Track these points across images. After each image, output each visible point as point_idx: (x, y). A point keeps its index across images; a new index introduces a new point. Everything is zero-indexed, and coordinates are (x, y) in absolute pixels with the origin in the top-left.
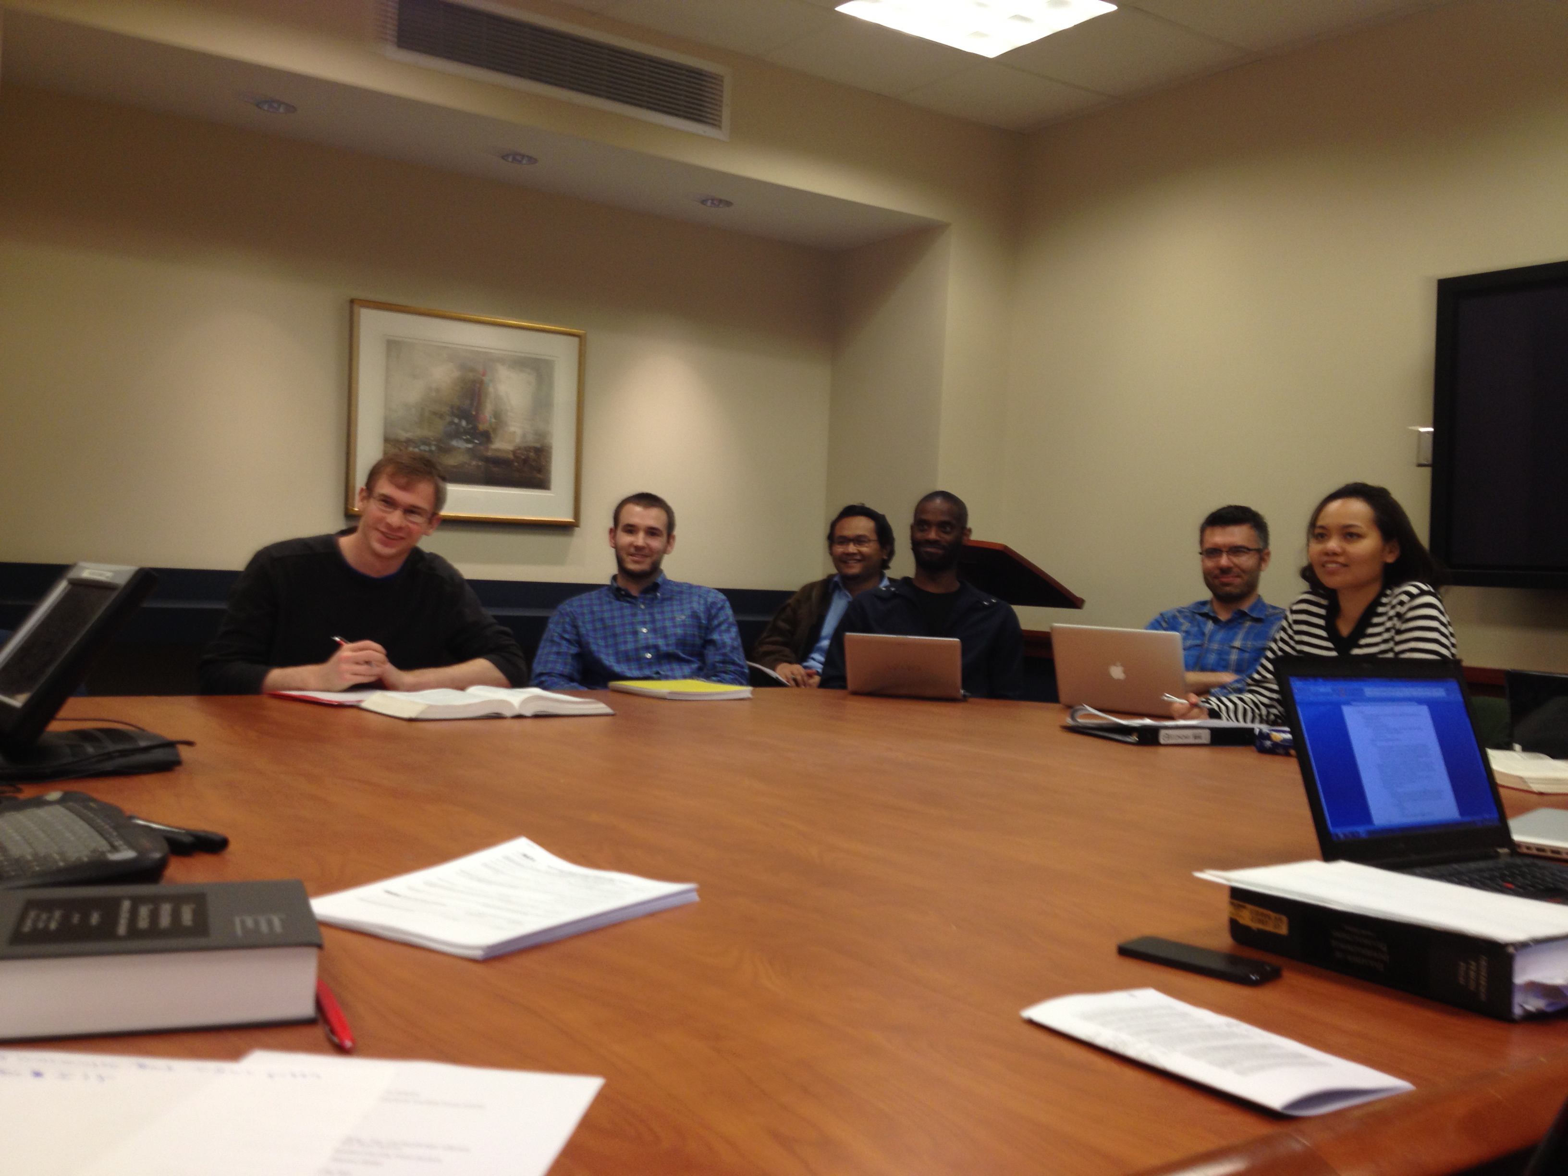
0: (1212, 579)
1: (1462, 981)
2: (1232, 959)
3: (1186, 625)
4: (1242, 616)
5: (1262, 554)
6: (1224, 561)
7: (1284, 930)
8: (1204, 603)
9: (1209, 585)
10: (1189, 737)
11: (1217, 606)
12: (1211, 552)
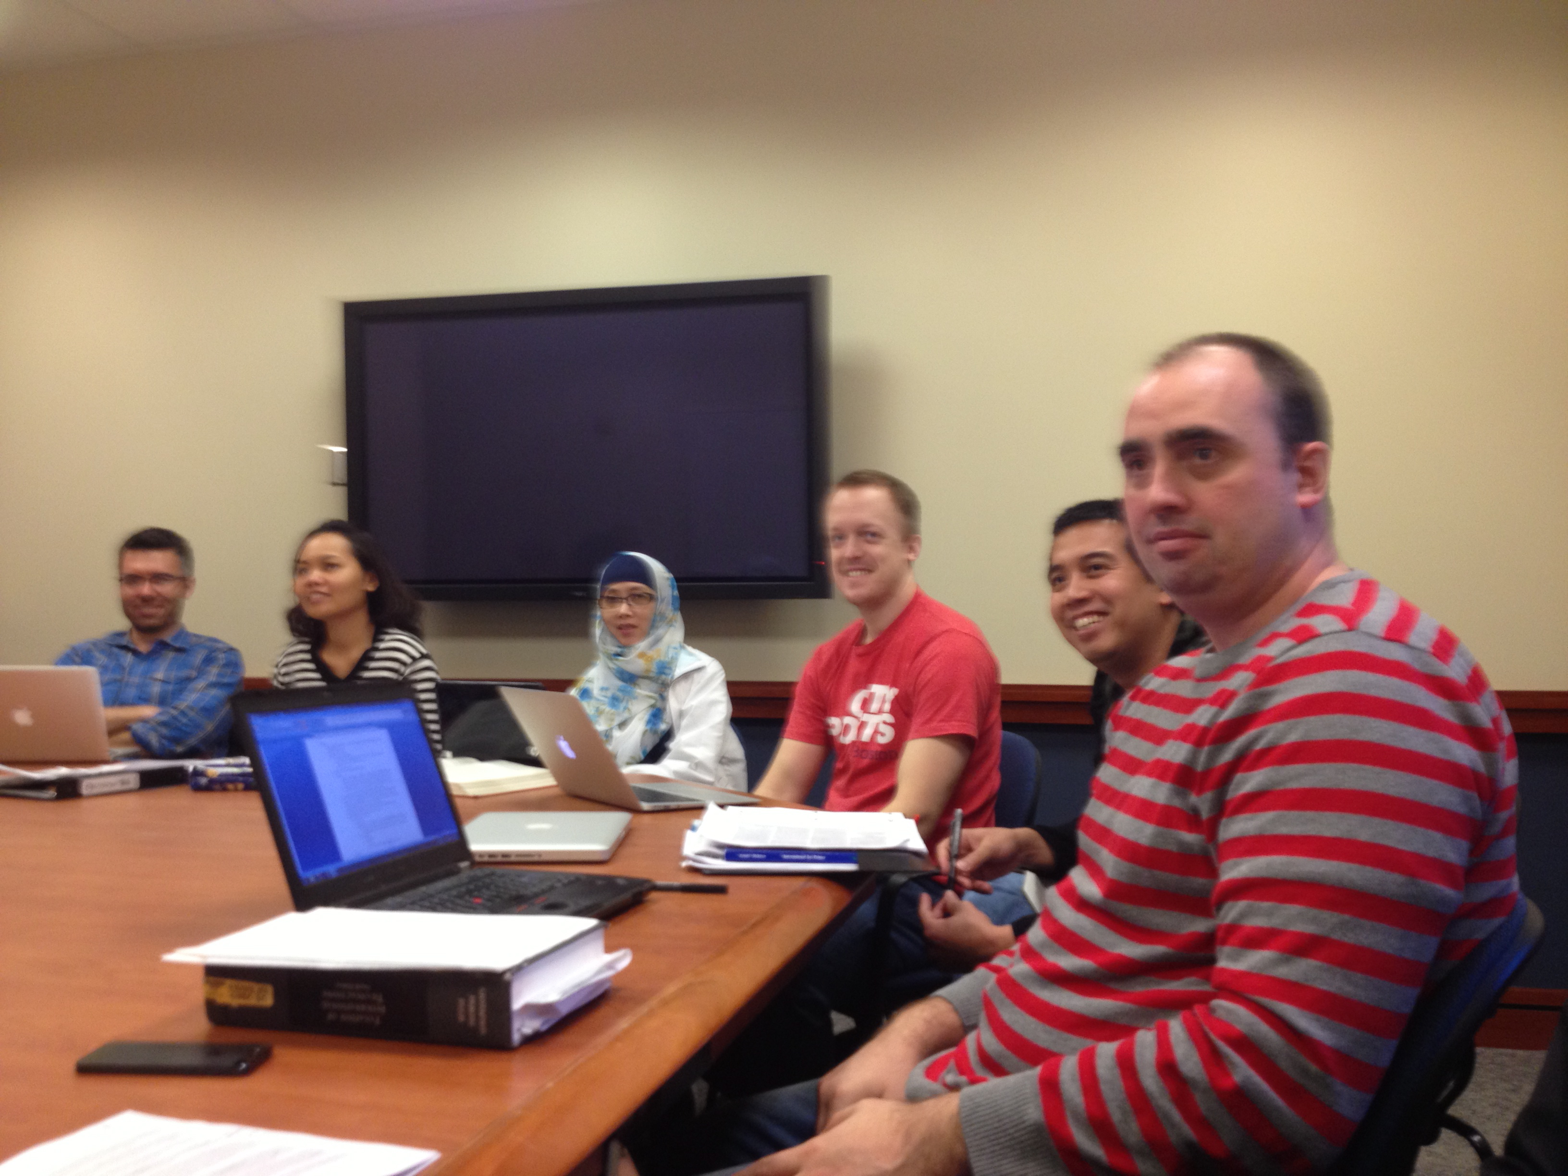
0: (130, 607)
1: (461, 1018)
2: (213, 1049)
3: (103, 659)
4: (163, 646)
5: (185, 581)
6: (146, 589)
7: (268, 1001)
8: (121, 634)
9: (129, 615)
10: (114, 783)
11: (135, 635)
12: (131, 579)
